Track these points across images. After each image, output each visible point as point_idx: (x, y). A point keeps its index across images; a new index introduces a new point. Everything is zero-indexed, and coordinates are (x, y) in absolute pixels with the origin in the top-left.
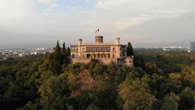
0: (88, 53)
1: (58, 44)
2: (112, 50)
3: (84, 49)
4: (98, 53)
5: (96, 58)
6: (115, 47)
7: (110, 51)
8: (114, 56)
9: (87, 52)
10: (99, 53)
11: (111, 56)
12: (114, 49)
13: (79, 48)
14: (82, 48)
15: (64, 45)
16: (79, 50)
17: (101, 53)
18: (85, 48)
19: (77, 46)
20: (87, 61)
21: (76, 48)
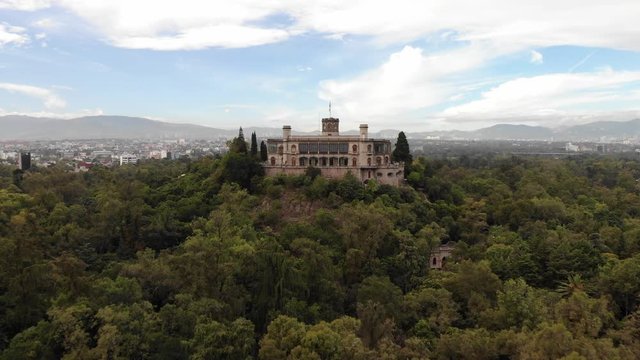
0: (302, 156)
1: (241, 137)
2: (351, 149)
3: (294, 146)
4: (322, 156)
5: (319, 166)
6: (356, 144)
7: (346, 153)
8: (354, 163)
9: (301, 153)
10: (326, 156)
11: (350, 163)
12: (355, 148)
13: (284, 145)
14: (290, 145)
15: (254, 136)
16: (285, 150)
17: (328, 156)
18: (297, 145)
19: (281, 141)
20: (299, 172)
21: (279, 145)
